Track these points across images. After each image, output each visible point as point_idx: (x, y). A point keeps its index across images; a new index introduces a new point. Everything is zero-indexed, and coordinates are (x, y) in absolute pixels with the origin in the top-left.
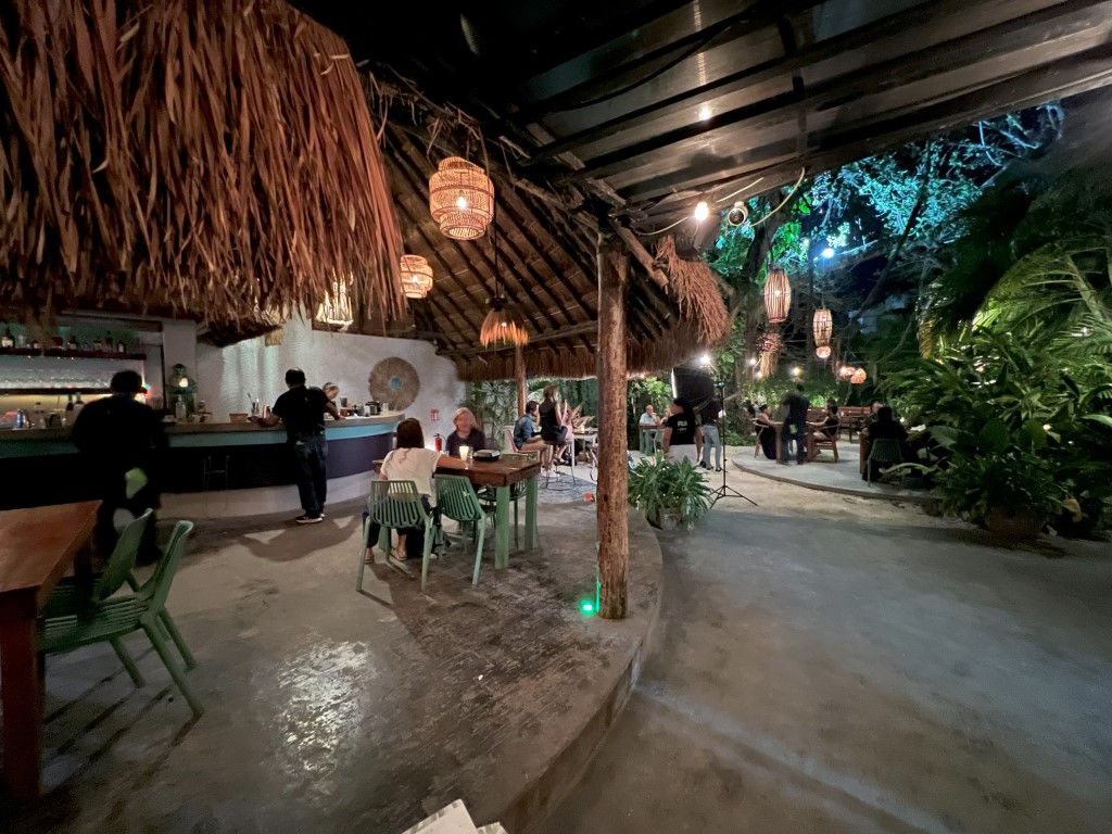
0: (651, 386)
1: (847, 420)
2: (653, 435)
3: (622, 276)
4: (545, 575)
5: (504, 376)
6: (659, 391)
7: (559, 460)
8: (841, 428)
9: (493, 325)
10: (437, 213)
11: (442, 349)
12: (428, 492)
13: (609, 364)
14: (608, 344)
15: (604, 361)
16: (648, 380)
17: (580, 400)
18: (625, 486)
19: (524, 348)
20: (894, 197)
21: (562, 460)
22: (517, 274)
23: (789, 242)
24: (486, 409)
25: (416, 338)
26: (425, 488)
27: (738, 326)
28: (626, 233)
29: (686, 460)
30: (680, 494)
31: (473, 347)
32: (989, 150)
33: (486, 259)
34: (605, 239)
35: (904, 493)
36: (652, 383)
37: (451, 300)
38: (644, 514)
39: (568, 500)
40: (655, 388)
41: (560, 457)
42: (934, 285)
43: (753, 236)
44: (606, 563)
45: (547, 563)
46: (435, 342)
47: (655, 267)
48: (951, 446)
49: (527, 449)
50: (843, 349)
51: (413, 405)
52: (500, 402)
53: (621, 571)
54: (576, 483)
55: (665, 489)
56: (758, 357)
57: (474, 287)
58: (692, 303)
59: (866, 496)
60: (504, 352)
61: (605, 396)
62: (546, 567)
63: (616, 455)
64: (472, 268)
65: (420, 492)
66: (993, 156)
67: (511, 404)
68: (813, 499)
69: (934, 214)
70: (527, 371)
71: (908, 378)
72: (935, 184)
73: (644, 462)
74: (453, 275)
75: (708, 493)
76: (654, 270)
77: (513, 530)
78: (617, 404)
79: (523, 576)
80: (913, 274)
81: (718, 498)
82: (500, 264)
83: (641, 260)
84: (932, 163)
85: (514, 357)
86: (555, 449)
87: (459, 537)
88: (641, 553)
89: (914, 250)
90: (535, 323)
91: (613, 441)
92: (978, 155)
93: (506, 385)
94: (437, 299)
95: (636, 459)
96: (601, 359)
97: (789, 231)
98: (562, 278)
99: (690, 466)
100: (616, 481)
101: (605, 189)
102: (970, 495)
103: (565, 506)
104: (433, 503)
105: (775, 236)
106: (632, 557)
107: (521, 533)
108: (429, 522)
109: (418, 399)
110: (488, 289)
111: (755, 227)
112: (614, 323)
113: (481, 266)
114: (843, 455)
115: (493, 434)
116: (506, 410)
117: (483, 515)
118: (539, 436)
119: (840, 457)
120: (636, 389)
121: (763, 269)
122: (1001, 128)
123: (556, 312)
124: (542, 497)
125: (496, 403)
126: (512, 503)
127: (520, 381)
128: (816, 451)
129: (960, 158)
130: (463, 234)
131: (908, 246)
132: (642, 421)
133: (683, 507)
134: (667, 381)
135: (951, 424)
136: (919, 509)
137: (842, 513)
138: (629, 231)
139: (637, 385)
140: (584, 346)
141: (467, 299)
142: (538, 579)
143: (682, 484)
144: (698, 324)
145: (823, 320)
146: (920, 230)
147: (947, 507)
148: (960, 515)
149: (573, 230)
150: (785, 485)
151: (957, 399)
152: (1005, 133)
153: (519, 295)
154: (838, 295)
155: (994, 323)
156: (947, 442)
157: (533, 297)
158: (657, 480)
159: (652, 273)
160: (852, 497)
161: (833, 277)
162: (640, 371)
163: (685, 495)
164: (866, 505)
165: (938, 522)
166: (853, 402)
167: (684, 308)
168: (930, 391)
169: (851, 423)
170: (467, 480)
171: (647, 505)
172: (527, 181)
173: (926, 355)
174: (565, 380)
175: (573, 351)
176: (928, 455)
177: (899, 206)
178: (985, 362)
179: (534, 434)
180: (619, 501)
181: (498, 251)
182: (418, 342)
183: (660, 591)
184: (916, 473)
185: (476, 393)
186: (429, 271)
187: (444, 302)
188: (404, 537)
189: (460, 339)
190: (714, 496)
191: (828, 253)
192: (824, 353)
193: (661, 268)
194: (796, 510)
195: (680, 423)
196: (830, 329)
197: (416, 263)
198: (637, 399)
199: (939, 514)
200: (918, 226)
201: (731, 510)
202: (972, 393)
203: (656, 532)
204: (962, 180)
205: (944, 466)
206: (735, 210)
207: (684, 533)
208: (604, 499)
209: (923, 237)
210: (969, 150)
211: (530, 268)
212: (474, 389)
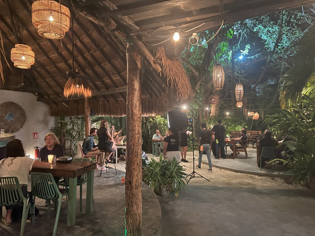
0: (158, 120)
1: (251, 137)
2: (159, 145)
3: (139, 65)
4: (97, 228)
5: (78, 114)
6: (162, 123)
7: (108, 161)
8: (249, 141)
9: (70, 87)
10: (36, 23)
11: (41, 98)
12: (26, 183)
13: (132, 111)
14: (132, 100)
15: (130, 109)
16: (157, 117)
17: (121, 127)
18: (140, 175)
19: (89, 99)
20: (269, 34)
21: (110, 161)
22: (85, 59)
23: (224, 51)
24: (67, 132)
25: (24, 91)
26: (24, 180)
27: (200, 90)
28: (140, 43)
29: (174, 159)
30: (172, 177)
31: (60, 97)
32: (306, 16)
33: (68, 50)
34: (130, 46)
35: (276, 173)
36: (159, 119)
37: (46, 70)
38: (153, 188)
39: (112, 183)
40: (160, 121)
41: (108, 159)
42: (285, 75)
43: (207, 47)
44: (130, 219)
45: (98, 220)
46: (37, 94)
47: (155, 62)
48: (295, 150)
49: (90, 155)
50: (248, 103)
51: (21, 129)
52: (76, 128)
53: (138, 223)
54: (117, 172)
55: (163, 175)
56: (210, 107)
57: (61, 64)
58: (174, 81)
59: (260, 175)
60: (78, 100)
61: (130, 128)
62: (98, 222)
63: (136, 159)
64: (60, 54)
65: (20, 183)
66: (308, 19)
67: (82, 129)
68: (236, 177)
69: (285, 42)
70: (91, 111)
71: (276, 118)
72: (286, 29)
73: (153, 160)
74: (48, 57)
75: (185, 176)
76: (154, 64)
77: (79, 202)
78: (137, 132)
79: (84, 229)
80: (278, 69)
81: (191, 178)
82: (75, 53)
83: (148, 58)
84: (284, 19)
85: (83, 103)
86: (106, 154)
87: (47, 208)
88: (150, 210)
89: (277, 58)
90: (96, 86)
91: (134, 152)
92: (302, 18)
93: (79, 118)
94: (38, 69)
95: (150, 158)
96: (128, 108)
97: (223, 46)
98: (110, 62)
99: (176, 162)
100: (136, 173)
101: (128, 21)
102: (303, 173)
103: (110, 186)
104: (29, 189)
105: (217, 48)
106: (144, 214)
107: (84, 204)
108: (26, 202)
109: (24, 127)
110: (69, 65)
111: (208, 43)
112: (135, 90)
113: (64, 53)
114: (250, 155)
115: (71, 146)
116: (79, 132)
117: (60, 195)
118: (97, 147)
119: (248, 156)
120: (151, 121)
121: (212, 63)
122: (310, 7)
123: (108, 81)
124: (96, 182)
125: (73, 128)
126: (78, 187)
127: (87, 117)
128: (237, 153)
129: (295, 18)
130: (52, 36)
131: (275, 56)
132: (153, 138)
133: (173, 184)
134: (166, 118)
135: (295, 140)
136: (282, 181)
137: (249, 184)
138: (142, 43)
139: (151, 120)
140: (122, 99)
141: (56, 70)
142: (93, 230)
143: (172, 172)
144: (176, 92)
145: (239, 89)
146: (280, 49)
147: (294, 179)
148: (300, 183)
149: (115, 38)
150: (223, 170)
151: (296, 128)
152: (311, 10)
153: (87, 70)
154: (246, 77)
155: (310, 93)
156: (293, 149)
157: (94, 71)
158: (160, 170)
159: (153, 65)
160: (254, 176)
161: (243, 69)
162: (151, 113)
163: (174, 178)
164: (260, 179)
165: (291, 187)
166: (254, 128)
167: (170, 84)
168: (285, 125)
169: (253, 138)
170: (51, 175)
171: (155, 183)
172: (86, 13)
173: (283, 107)
174: (113, 116)
175: (117, 101)
176: (286, 154)
177: (271, 37)
178: (307, 111)
179: (94, 146)
180: (137, 184)
181: (75, 45)
182: (25, 93)
183: (160, 232)
184: (281, 163)
185: (61, 123)
186: (33, 54)
187: (43, 72)
188: (10, 211)
189: (52, 92)
190: (188, 178)
191: (241, 58)
192: (240, 105)
193: (158, 63)
194: (228, 184)
195: (172, 140)
196: (242, 94)
197: (24, 49)
198: (151, 126)
199: (290, 183)
200: (279, 47)
201: (197, 184)
202: (303, 125)
203: (158, 198)
204: (296, 28)
205: (292, 159)
206: (193, 37)
207: (173, 198)
208: (129, 183)
209: (281, 53)
210: (298, 15)
211: (92, 56)
212: (60, 121)
